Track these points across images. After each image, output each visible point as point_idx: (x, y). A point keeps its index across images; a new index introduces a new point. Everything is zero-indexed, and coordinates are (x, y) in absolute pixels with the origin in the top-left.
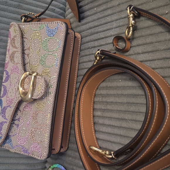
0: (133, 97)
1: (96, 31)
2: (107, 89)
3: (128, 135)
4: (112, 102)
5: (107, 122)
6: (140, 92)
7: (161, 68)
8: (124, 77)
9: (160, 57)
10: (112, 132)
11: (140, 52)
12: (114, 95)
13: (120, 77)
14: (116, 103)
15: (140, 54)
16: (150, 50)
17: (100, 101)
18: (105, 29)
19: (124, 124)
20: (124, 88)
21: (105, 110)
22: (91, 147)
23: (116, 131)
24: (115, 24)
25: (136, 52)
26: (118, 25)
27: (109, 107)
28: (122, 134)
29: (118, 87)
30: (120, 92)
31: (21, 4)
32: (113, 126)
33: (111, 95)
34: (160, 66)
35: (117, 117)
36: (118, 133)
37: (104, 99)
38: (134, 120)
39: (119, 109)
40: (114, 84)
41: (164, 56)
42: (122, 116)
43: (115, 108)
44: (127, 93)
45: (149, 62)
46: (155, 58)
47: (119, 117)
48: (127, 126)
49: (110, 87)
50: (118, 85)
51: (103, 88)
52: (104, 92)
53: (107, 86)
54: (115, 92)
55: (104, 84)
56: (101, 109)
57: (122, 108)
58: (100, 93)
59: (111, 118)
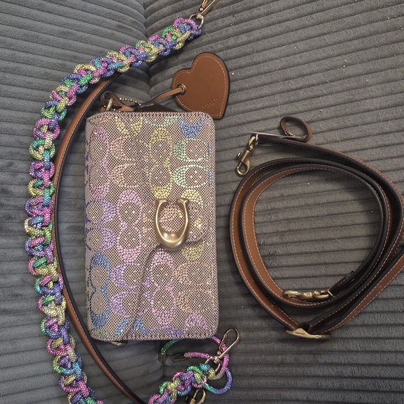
0: (339, 205)
2: (283, 200)
3: (339, 261)
4: (297, 218)
5: (293, 249)
6: (348, 196)
8: (316, 178)
9: (375, 144)
10: (309, 262)
11: (338, 139)
12: (301, 207)
13: (306, 178)
14: (306, 218)
15: (336, 142)
16: (355, 135)
17: (273, 219)
18: (259, 106)
19: (330, 246)
20: (317, 193)
21: (284, 232)
23: (315, 259)
24: (279, 99)
25: (329, 139)
26: (287, 99)
28: (327, 261)
29: (305, 194)
30: (311, 201)
32: (306, 253)
33: (294, 207)
34: (377, 156)
35: (313, 238)
36: (319, 262)
37: (281, 216)
38: (346, 238)
39: (314, 226)
40: (299, 190)
41: (381, 143)
43: (306, 225)
44: (325, 201)
45: (356, 153)
46: (366, 146)
47: (317, 238)
48: (336, 249)
49: (289, 196)
50: (306, 191)
51: (274, 199)
52: (279, 205)
53: (282, 195)
54: (302, 202)
55: (276, 193)
56: (278, 232)
57: (320, 224)
58: (269, 208)
59: (300, 242)
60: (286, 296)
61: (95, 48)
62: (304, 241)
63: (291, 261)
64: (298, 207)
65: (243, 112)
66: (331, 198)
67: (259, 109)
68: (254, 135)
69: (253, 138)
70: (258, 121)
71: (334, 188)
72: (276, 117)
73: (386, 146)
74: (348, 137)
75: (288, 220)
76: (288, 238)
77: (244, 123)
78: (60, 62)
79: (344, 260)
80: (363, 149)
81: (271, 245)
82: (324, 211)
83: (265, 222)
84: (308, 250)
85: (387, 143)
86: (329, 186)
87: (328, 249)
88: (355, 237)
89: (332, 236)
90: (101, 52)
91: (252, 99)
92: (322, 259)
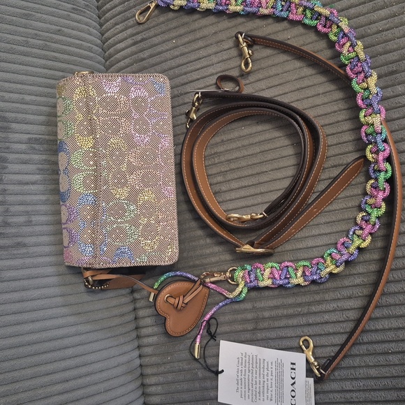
0: (269, 143)
1: (184, 71)
2: (224, 144)
3: (272, 189)
4: (236, 158)
5: (234, 185)
6: (277, 134)
7: (298, 100)
8: (248, 123)
9: (293, 88)
10: (248, 194)
11: (264, 87)
12: (238, 149)
13: (241, 123)
14: (243, 157)
15: (263, 90)
16: (277, 83)
17: (216, 162)
18: (198, 67)
19: (263, 178)
20: (250, 135)
21: (226, 171)
22: (229, 216)
23: (252, 191)
24: (214, 59)
26: (221, 59)
27: (233, 166)
28: (263, 191)
29: (241, 137)
30: (246, 142)
32: (245, 187)
33: (232, 149)
35: (250, 173)
36: (256, 192)
37: (223, 159)
38: (276, 169)
39: (250, 163)
40: (236, 134)
41: (298, 86)
42: (257, 170)
43: (243, 163)
44: (257, 141)
46: (287, 90)
47: (253, 173)
48: (268, 179)
49: (228, 140)
50: (242, 135)
51: (216, 144)
52: (221, 149)
53: (222, 141)
54: (239, 144)
55: (218, 139)
56: (221, 172)
57: (255, 160)
58: (213, 153)
59: (240, 178)
60: (229, 219)
61: (53, 27)
62: (243, 177)
63: (233, 195)
64: (236, 149)
65: (185, 73)
66: (262, 138)
67: (198, 69)
68: (198, 93)
69: (197, 95)
70: (198, 79)
71: (264, 128)
72: (212, 74)
73: (302, 88)
74: (272, 85)
75: (229, 161)
76: (230, 176)
77: (187, 83)
79: (275, 188)
80: (285, 94)
81: (217, 184)
82: (257, 149)
84: (246, 184)
85: (303, 86)
86: (260, 128)
87: (263, 181)
88: (283, 168)
89: (265, 170)
90: (59, 31)
91: (192, 62)
92: (258, 190)
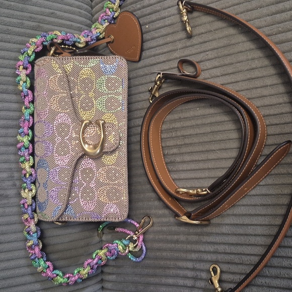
0: (219, 125)
1: (153, 53)
2: (181, 121)
3: (218, 167)
4: (190, 135)
5: (187, 158)
6: (225, 118)
7: (247, 89)
8: (203, 105)
9: (245, 78)
10: (197, 167)
11: (219, 74)
12: (192, 127)
13: (196, 105)
14: (196, 134)
15: (218, 76)
16: (230, 71)
17: (174, 136)
18: (165, 51)
19: (212, 156)
20: (204, 116)
21: (181, 145)
22: (178, 190)
23: (201, 165)
25: (213, 75)
26: (184, 45)
27: (187, 141)
28: (210, 167)
29: (195, 116)
30: (199, 122)
31: (41, 25)
32: (196, 161)
33: (188, 127)
34: (246, 87)
35: (201, 150)
36: (204, 167)
37: (179, 134)
38: (223, 149)
39: (201, 141)
40: (191, 113)
41: (249, 77)
42: (207, 147)
43: (196, 140)
44: (209, 122)
45: (231, 85)
46: (239, 79)
47: (203, 150)
48: (216, 158)
49: (184, 118)
50: (196, 114)
51: (175, 121)
52: (178, 125)
53: (180, 118)
54: (193, 122)
55: (176, 116)
56: (177, 145)
57: (206, 139)
58: (171, 127)
59: (192, 152)
60: (178, 192)
61: (47, 10)
62: (195, 152)
63: (185, 167)
64: (191, 126)
65: (154, 56)
66: (213, 120)
67: (165, 53)
68: (160, 73)
69: (159, 75)
70: (164, 62)
71: (216, 112)
72: (177, 58)
73: (253, 79)
74: (226, 72)
75: (184, 136)
76: (184, 150)
77: (155, 64)
78: (19, 21)
79: (221, 166)
80: (236, 82)
81: (173, 154)
82: (208, 129)
83: (169, 138)
84: (197, 159)
85: (253, 76)
86: (212, 111)
87: (211, 158)
88: (229, 149)
89: (213, 148)
91: (160, 46)
92: (206, 165)
